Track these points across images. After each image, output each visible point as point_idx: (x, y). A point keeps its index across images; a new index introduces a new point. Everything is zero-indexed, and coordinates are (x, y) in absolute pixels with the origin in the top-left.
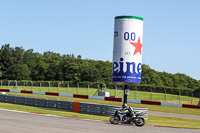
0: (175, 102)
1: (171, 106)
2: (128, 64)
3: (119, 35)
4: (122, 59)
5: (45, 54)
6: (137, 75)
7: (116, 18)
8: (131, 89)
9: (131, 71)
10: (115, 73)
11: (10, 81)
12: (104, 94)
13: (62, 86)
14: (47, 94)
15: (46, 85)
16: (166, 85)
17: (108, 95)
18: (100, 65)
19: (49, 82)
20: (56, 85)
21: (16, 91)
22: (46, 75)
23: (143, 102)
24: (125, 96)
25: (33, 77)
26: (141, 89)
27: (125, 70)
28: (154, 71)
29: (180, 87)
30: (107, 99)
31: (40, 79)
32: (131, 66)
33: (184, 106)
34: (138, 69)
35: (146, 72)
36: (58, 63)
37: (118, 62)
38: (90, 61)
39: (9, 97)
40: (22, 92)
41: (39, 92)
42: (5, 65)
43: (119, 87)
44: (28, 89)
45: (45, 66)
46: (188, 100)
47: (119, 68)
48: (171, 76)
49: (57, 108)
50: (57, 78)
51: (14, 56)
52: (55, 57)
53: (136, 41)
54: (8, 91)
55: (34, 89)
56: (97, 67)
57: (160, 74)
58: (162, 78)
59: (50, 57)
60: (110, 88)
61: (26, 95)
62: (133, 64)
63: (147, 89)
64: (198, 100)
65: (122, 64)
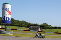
0: (21, 29)
1: (20, 30)
2: (7, 18)
3: (4, 9)
4: (5, 16)
6: (10, 21)
7: (3, 4)
8: (8, 25)
9: (8, 20)
10: (3, 21)
16: (19, 24)
17: (1, 27)
24: (6, 28)
27: (6, 20)
29: (23, 25)
33: (24, 30)
35: (12, 20)
37: (4, 17)
43: (4, 25)
46: (25, 29)
47: (4, 19)
48: (20, 21)
53: (9, 11)
57: (17, 21)
58: (17, 22)
60: (2, 25)
62: (8, 18)
64: (28, 28)
65: (5, 18)
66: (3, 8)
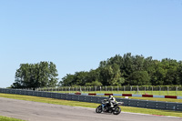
5: (163, 60)
11: (131, 87)
13: (179, 89)
14: (166, 97)
15: (165, 89)
19: (168, 86)
20: (174, 89)
21: (137, 95)
22: (164, 80)
25: (153, 82)
31: (159, 84)
36: (175, 69)
39: (132, 101)
40: (143, 96)
41: (159, 96)
42: (127, 72)
44: (149, 93)
45: (164, 72)
49: (176, 110)
50: (175, 83)
51: (135, 63)
52: (172, 63)
54: (130, 95)
55: (154, 93)
59: (168, 64)
61: (147, 99)
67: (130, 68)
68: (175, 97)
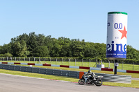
2: (118, 45)
3: (111, 25)
4: (113, 42)
5: (59, 39)
6: (124, 53)
7: (109, 13)
8: (120, 63)
9: (120, 50)
10: (109, 52)
12: (101, 66)
13: (71, 61)
14: (61, 66)
15: (61, 60)
17: (103, 66)
18: (98, 46)
19: (62, 58)
20: (67, 60)
21: (39, 64)
22: (60, 53)
23: (128, 71)
24: (116, 67)
25: (51, 55)
26: (126, 62)
27: (115, 49)
28: (135, 50)
30: (102, 69)
31: (56, 56)
32: (120, 47)
34: (125, 49)
35: (130, 50)
36: (68, 45)
37: (111, 44)
38: (91, 44)
39: (34, 68)
40: (44, 65)
41: (55, 65)
42: (32, 47)
43: (111, 61)
44: (48, 63)
45: (60, 47)
47: (111, 48)
49: (68, 76)
50: (68, 56)
51: (38, 40)
52: (67, 41)
53: (123, 29)
54: (34, 64)
55: (52, 63)
56: (96, 47)
59: (63, 41)
60: (105, 62)
61: (46, 67)
62: (121, 45)
63: (131, 63)
65: (113, 45)
66: (109, 23)
67: (34, 44)
68: (68, 67)
